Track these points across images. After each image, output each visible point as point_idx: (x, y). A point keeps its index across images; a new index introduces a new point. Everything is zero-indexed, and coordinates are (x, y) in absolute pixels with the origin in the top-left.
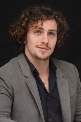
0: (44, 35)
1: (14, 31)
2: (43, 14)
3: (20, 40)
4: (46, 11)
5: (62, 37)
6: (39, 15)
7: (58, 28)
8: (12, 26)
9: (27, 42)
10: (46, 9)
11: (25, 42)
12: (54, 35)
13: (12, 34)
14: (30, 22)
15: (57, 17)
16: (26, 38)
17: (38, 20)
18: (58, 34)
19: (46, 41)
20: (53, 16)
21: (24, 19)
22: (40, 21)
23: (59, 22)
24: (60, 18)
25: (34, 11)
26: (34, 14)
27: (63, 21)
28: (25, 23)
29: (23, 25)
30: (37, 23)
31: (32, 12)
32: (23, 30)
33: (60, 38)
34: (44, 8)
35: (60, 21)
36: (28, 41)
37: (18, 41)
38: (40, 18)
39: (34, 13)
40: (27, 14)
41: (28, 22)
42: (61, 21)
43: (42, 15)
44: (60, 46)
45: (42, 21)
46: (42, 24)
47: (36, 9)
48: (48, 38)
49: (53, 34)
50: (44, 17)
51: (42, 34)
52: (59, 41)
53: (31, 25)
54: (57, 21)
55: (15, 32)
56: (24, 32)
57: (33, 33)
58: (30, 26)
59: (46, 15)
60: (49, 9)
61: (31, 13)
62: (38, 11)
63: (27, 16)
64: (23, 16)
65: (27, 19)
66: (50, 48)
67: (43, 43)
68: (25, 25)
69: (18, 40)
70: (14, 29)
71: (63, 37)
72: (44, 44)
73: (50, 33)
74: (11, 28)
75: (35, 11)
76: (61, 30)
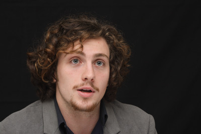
0: (87, 66)
1: (34, 62)
2: (82, 30)
3: (46, 78)
4: (88, 25)
5: (119, 68)
6: (76, 32)
7: (110, 53)
8: (30, 54)
9: (57, 80)
10: (89, 21)
11: (55, 81)
12: (104, 65)
13: (31, 67)
14: (61, 46)
15: (107, 34)
16: (55, 74)
17: (75, 40)
18: (112, 63)
19: (90, 75)
20: (100, 32)
21: (50, 40)
22: (78, 42)
23: (112, 42)
24: (113, 36)
25: (67, 26)
26: (67, 30)
27: (119, 40)
28: (51, 47)
29: (48, 50)
30: (73, 46)
31: (64, 27)
32: (49, 59)
33: (116, 70)
34: (84, 20)
35: (113, 40)
36: (59, 77)
37: (43, 80)
38: (78, 36)
39: (67, 28)
40: (56, 31)
41: (57, 46)
42: (116, 41)
43: (82, 32)
44: (115, 83)
45: (81, 41)
46: (82, 47)
47: (70, 22)
48: (93, 71)
49: (102, 64)
50: (85, 34)
51: (83, 63)
52: (114, 76)
53: (63, 50)
54: (108, 40)
55: (36, 65)
56: (51, 63)
57: (67, 63)
58: (61, 51)
59: (88, 31)
60: (94, 21)
61: (61, 29)
62: (73, 25)
63: (56, 35)
64: (48, 35)
65: (55, 40)
66: (98, 90)
67: (86, 79)
68: (53, 51)
69: (42, 78)
70: (34, 60)
71: (121, 69)
72: (87, 81)
73: (97, 61)
74: (30, 58)
75: (69, 25)
76: (116, 57)
